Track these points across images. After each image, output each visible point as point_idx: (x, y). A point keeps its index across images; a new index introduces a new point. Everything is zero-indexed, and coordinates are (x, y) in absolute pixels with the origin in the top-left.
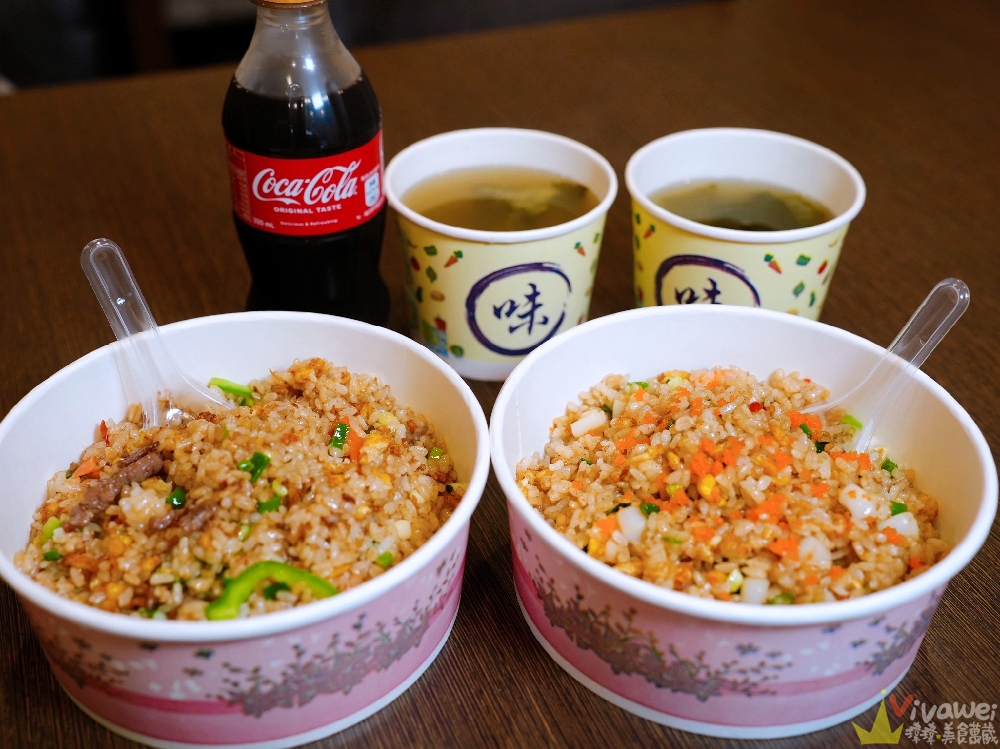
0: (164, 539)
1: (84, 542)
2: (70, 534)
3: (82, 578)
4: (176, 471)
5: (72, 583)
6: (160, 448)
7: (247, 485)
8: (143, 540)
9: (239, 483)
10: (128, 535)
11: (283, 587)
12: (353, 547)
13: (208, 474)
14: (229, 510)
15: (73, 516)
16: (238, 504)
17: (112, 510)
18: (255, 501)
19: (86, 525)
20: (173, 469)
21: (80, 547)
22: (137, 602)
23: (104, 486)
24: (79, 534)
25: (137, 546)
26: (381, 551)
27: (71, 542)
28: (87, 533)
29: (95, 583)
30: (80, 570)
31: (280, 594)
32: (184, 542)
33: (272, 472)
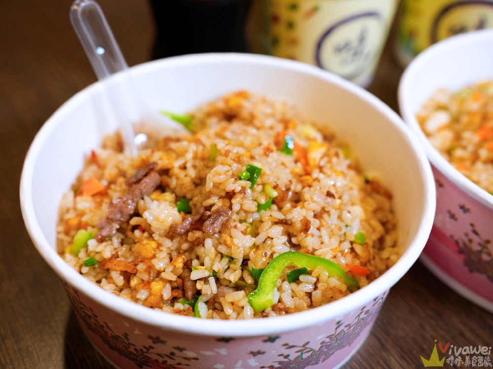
0: (187, 241)
1: (115, 249)
2: (104, 244)
3: (122, 278)
4: (177, 184)
5: (114, 283)
6: (159, 167)
7: (249, 191)
8: (168, 243)
9: (243, 191)
10: (154, 240)
11: (304, 271)
12: (336, 231)
13: (217, 186)
14: (238, 213)
15: (101, 228)
16: (245, 207)
17: (134, 221)
18: (256, 203)
19: (114, 235)
20: (173, 183)
21: (114, 253)
22: (176, 294)
23: (124, 202)
24: (109, 242)
25: (164, 249)
26: (355, 232)
27: (107, 251)
28: (116, 241)
29: (134, 282)
30: (119, 272)
31: (302, 278)
32: (209, 242)
33: (265, 179)
